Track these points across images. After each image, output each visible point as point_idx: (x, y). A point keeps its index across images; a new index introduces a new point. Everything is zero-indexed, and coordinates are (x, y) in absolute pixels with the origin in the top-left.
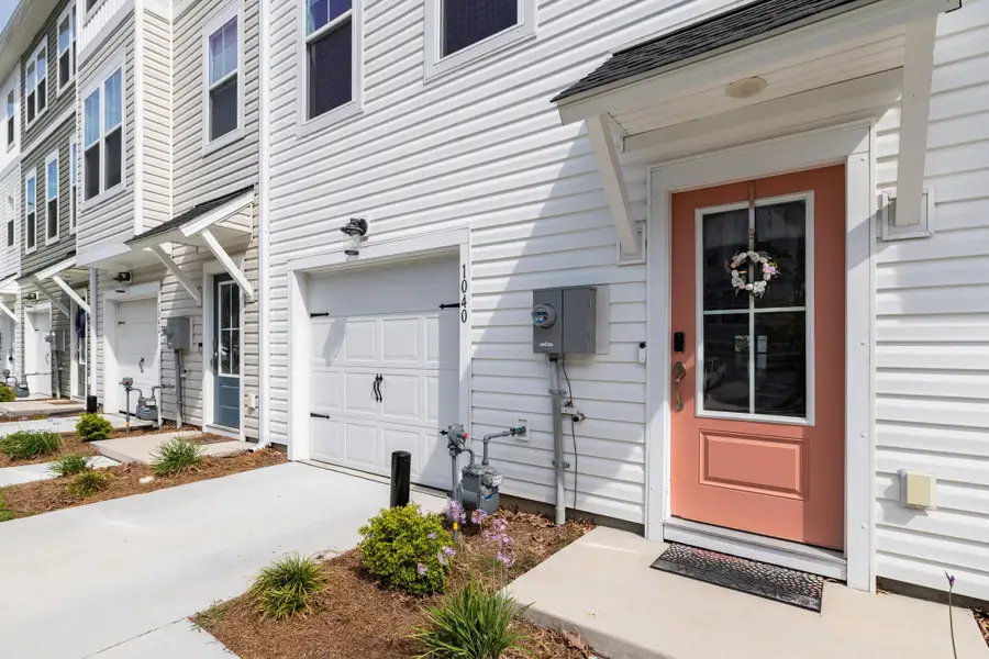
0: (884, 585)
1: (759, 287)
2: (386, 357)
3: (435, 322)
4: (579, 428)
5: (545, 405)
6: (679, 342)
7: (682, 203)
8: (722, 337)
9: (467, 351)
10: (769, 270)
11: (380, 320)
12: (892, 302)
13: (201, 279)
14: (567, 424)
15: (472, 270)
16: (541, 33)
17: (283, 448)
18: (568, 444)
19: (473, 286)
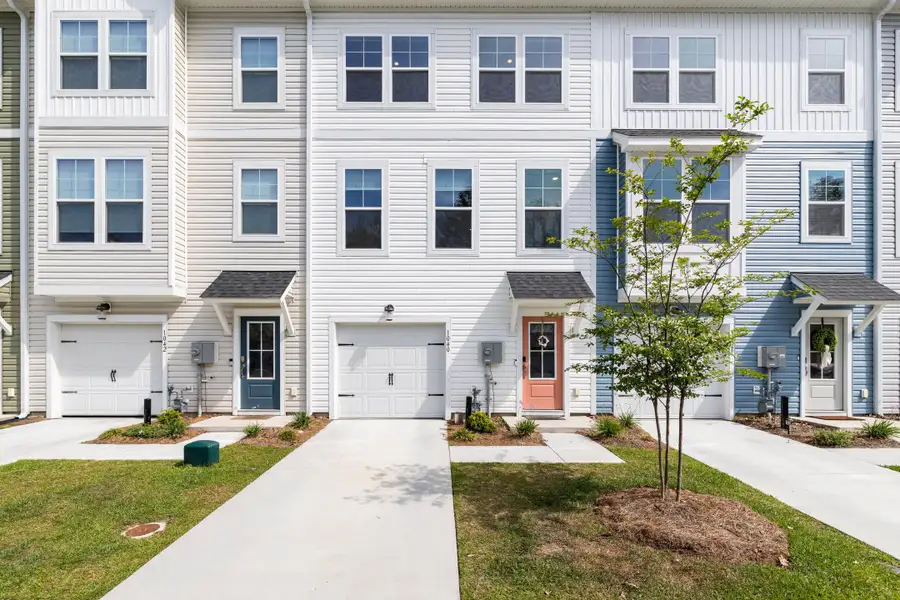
0: (572, 415)
1: (545, 345)
2: (395, 365)
3: (426, 350)
4: (495, 387)
5: (483, 380)
6: (524, 359)
7: (526, 319)
8: (535, 357)
9: (449, 363)
10: (548, 341)
11: (391, 349)
12: (572, 351)
13: (232, 318)
14: (491, 386)
15: (452, 333)
16: (482, 255)
17: (327, 415)
18: (491, 391)
19: (452, 338)
